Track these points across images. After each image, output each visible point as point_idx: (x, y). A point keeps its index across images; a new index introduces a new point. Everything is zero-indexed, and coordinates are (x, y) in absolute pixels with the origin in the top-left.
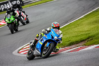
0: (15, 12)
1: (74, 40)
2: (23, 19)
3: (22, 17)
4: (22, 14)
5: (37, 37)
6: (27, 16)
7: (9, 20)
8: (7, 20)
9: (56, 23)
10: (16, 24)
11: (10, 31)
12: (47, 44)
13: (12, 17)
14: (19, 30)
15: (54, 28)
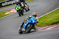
0: (21, 4)
1: (55, 21)
2: (26, 8)
3: (25, 7)
4: (25, 5)
5: (24, 21)
6: (28, 6)
7: (18, 9)
8: (16, 9)
9: (34, 13)
10: (22, 10)
11: (18, 15)
12: (29, 25)
13: (19, 7)
14: (24, 14)
15: (33, 16)
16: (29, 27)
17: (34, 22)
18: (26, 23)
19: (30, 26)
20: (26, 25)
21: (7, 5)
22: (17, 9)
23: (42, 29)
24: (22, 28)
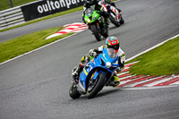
6: (119, 11)
8: (86, 18)
13: (95, 12)
15: (109, 47)
16: (94, 81)
17: (108, 64)
18: (87, 68)
19: (98, 77)
20: (87, 74)
21: (53, 12)
22: (89, 21)
23: (159, 85)
24: (77, 83)
